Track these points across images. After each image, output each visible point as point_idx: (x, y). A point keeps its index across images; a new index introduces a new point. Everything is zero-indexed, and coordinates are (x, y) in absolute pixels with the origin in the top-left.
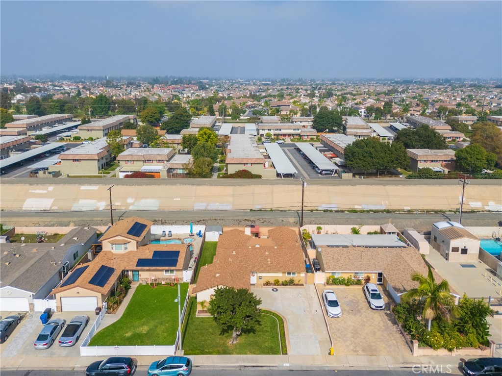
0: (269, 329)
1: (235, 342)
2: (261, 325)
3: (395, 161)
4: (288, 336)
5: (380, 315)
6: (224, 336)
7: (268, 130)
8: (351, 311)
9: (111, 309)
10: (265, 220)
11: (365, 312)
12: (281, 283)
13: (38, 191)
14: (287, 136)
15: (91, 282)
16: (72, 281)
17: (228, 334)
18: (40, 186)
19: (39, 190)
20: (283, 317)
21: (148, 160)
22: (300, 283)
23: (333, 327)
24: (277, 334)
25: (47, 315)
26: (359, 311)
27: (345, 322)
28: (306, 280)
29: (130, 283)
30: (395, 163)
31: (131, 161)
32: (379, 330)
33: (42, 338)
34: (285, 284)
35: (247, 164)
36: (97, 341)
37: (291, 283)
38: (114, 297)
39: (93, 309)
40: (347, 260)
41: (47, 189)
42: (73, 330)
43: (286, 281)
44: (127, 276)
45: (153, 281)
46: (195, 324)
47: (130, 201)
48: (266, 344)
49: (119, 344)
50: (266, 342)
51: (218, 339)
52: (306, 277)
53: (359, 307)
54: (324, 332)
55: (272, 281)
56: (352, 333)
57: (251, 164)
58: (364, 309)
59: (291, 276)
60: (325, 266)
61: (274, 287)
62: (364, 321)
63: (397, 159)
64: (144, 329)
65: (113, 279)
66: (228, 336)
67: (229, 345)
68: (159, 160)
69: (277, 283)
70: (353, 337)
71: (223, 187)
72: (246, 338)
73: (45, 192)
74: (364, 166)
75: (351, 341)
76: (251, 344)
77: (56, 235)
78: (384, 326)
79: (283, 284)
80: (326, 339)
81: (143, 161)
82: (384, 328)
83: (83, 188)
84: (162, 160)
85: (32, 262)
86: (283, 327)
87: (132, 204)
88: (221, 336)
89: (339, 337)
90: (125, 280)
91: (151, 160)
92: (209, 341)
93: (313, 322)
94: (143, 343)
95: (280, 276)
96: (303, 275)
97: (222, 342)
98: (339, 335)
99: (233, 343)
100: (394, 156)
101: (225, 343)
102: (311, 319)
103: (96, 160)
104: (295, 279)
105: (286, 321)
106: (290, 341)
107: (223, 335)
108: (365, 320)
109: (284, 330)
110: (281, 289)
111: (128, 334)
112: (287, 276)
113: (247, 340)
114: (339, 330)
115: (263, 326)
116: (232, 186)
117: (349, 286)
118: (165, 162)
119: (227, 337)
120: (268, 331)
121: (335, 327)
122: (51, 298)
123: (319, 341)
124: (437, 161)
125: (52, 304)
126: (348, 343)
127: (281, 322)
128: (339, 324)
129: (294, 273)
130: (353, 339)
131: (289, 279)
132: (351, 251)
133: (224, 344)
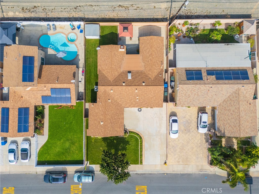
4: (144, 152)
8: (184, 131)
20: (143, 137)
23: (171, 144)
26: (189, 131)
32: (196, 147)
53: (191, 127)
56: (180, 149)
58: (193, 129)
62: (190, 139)
75: (178, 155)
78: (200, 143)
80: (165, 153)
82: (199, 145)
89: (172, 152)
98: (172, 150)
106: (145, 155)
110: (143, 109)
115: (131, 146)
121: (172, 144)
123: (161, 155)
126: (176, 156)
130: (179, 153)
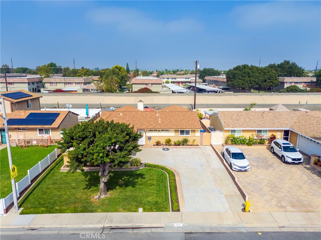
0: (155, 182)
1: (103, 197)
2: (144, 178)
3: (268, 81)
4: (181, 189)
5: (299, 169)
6: (90, 190)
7: (167, 78)
10: (160, 107)
11: (278, 166)
12: (172, 143)
14: (181, 84)
17: (95, 188)
20: (175, 171)
21: (68, 83)
22: (195, 144)
24: (165, 187)
26: (270, 166)
27: (256, 176)
28: (201, 141)
30: (268, 82)
31: (54, 83)
34: (178, 144)
35: (148, 84)
37: (184, 142)
40: (248, 120)
43: (179, 141)
45: (26, 143)
46: (55, 178)
48: (150, 199)
50: (149, 196)
51: (80, 194)
52: (201, 137)
54: (231, 186)
55: (163, 141)
56: (269, 187)
57: (152, 84)
59: (185, 135)
60: (223, 124)
61: (165, 147)
62: (280, 175)
63: (269, 79)
66: (96, 190)
67: (92, 200)
68: (77, 83)
69: (168, 143)
70: (272, 191)
71: (127, 97)
72: (121, 192)
74: (243, 84)
75: (271, 195)
76: (126, 199)
78: (309, 179)
79: (175, 145)
80: (235, 193)
81: (64, 83)
82: (310, 181)
84: (79, 83)
86: (175, 180)
88: (85, 190)
91: (70, 83)
92: (65, 197)
93: (213, 175)
95: (173, 136)
96: (198, 134)
97: (84, 197)
98: (251, 188)
99: (99, 197)
100: (267, 76)
101: (89, 198)
102: (211, 173)
103: (26, 83)
104: (189, 139)
105: (178, 175)
106: (184, 195)
107: (89, 188)
108: (282, 174)
109: (175, 183)
110: (172, 149)
112: (180, 135)
113: (122, 194)
114: (250, 184)
115: (146, 179)
116: (135, 96)
117: (251, 145)
118: (82, 84)
119: (93, 192)
120: (154, 185)
123: (225, 195)
124: (300, 83)
126: (268, 197)
127: (171, 175)
128: (249, 178)
129: (188, 132)
130: (273, 193)
131: (183, 139)
132: (250, 113)
133: (87, 199)
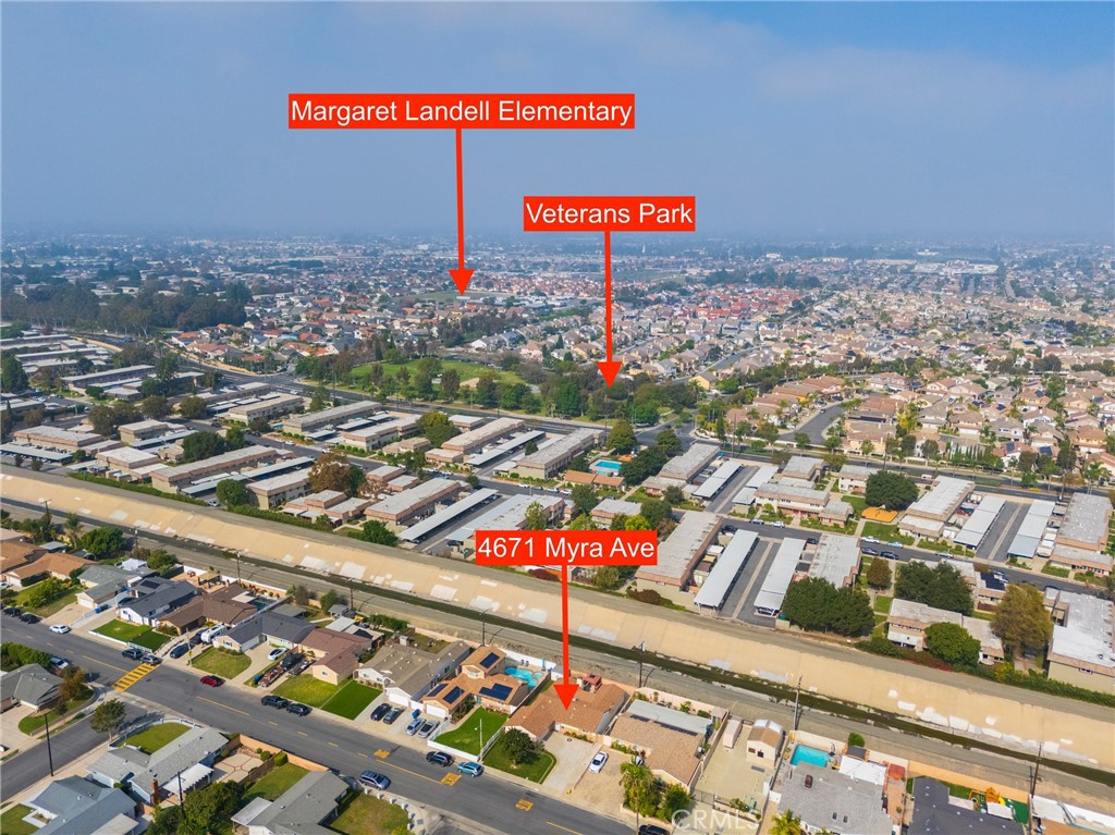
0: (542, 765)
7: (770, 499)
9: (454, 721)
12: (576, 736)
13: (445, 578)
14: (799, 513)
15: (444, 699)
16: (433, 694)
18: (447, 572)
19: (446, 576)
20: (559, 760)
22: (590, 740)
24: (545, 770)
25: (417, 713)
28: (595, 739)
29: (474, 703)
33: (410, 728)
34: (579, 737)
35: (660, 582)
36: (439, 740)
37: (584, 738)
38: (458, 713)
39: (443, 717)
41: (452, 577)
42: (427, 728)
44: (473, 698)
45: (490, 707)
47: (521, 607)
49: (449, 746)
52: (597, 737)
55: (571, 733)
57: (665, 583)
59: (587, 733)
60: (612, 732)
61: (570, 737)
64: (467, 741)
65: (460, 699)
69: (574, 735)
73: (451, 579)
75: (590, 791)
77: (443, 641)
83: (484, 582)
85: (416, 670)
86: (553, 767)
87: (522, 611)
90: (470, 701)
94: (463, 750)
95: (579, 731)
96: (596, 735)
102: (576, 769)
104: (588, 736)
105: (558, 764)
106: (551, 777)
110: (573, 740)
111: (457, 741)
112: (584, 732)
120: (540, 767)
122: (422, 702)
125: (420, 707)
127: (554, 763)
131: (584, 735)
